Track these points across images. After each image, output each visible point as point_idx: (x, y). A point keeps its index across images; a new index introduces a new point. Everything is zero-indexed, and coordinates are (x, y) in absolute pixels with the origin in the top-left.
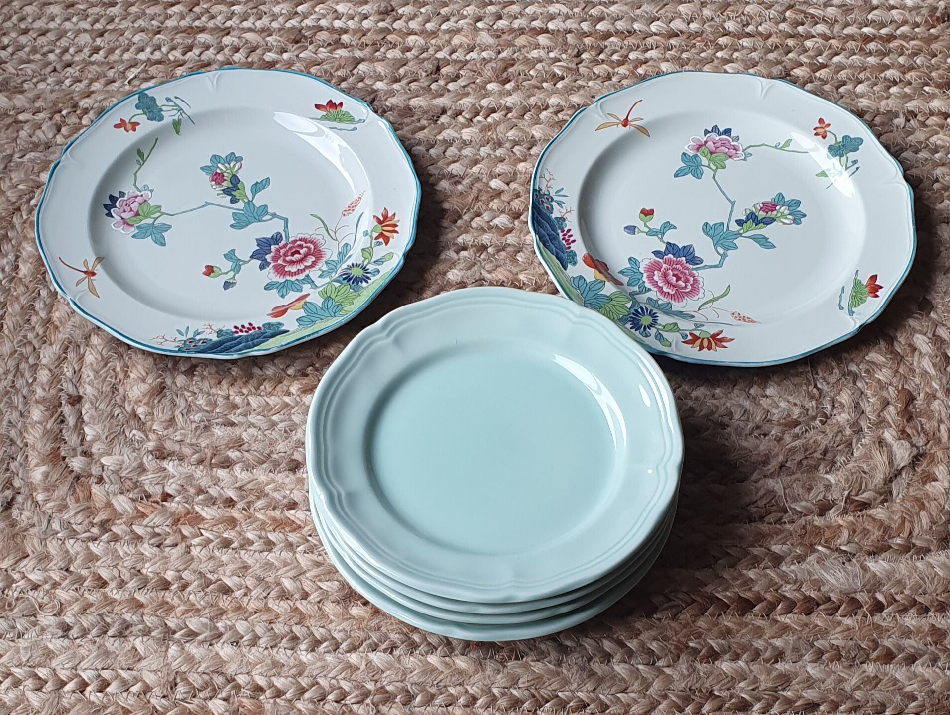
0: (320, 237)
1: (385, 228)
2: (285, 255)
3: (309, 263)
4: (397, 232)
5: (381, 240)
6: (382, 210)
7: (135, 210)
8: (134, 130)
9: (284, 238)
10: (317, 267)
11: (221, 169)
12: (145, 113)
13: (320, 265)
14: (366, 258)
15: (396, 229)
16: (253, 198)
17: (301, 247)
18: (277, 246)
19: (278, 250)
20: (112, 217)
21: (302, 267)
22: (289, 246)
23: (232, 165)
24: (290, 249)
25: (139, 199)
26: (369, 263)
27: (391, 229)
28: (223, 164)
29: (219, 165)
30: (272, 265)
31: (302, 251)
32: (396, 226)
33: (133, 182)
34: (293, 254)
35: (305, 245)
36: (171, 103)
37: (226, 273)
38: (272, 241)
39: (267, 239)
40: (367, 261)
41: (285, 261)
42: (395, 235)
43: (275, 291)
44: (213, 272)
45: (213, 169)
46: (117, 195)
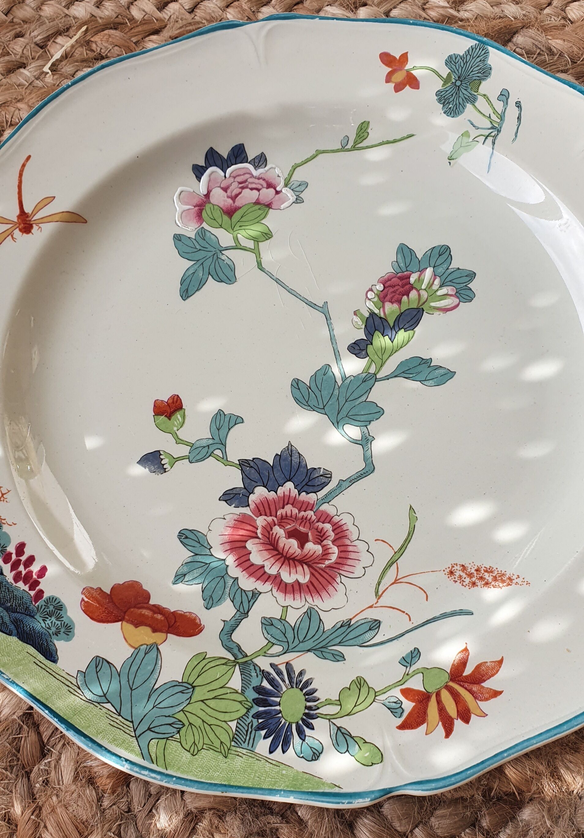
0: (366, 559)
1: (446, 696)
2: (282, 521)
3: (288, 577)
4: (449, 731)
5: (408, 705)
6: (490, 658)
7: (239, 202)
8: (398, 88)
9: (321, 494)
10: (289, 601)
11: (420, 280)
12: (446, 81)
13: (298, 603)
14: (339, 703)
15: (458, 724)
16: (387, 378)
17: (320, 538)
18: (295, 492)
19: (286, 500)
20: (199, 178)
21: (272, 569)
22: (310, 514)
23: (444, 291)
24: (304, 520)
25: (267, 194)
26: (330, 718)
27: (451, 709)
28: (435, 276)
29: (429, 272)
30: (246, 511)
31: (311, 547)
32: (466, 719)
33: (299, 161)
34: (291, 534)
35: (328, 542)
36: (499, 105)
37: (179, 441)
38: (300, 477)
39: (301, 464)
40: (333, 710)
41: (268, 528)
42: (440, 730)
43: (185, 554)
44: (169, 417)
45: (414, 266)
46: (251, 155)
